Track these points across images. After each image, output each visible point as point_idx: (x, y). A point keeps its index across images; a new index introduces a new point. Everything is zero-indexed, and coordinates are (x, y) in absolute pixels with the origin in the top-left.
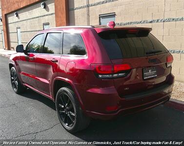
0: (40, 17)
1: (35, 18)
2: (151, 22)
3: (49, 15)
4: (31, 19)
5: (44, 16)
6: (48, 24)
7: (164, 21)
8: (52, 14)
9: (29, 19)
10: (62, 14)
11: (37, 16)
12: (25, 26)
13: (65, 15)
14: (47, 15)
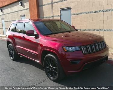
0: (19, 11)
1: (15, 12)
2: (95, 12)
3: (25, 10)
4: (12, 13)
5: (21, 10)
6: (24, 16)
7: (104, 11)
8: (27, 9)
9: (11, 13)
10: (34, 9)
11: (16, 11)
12: (7, 18)
13: (36, 9)
14: (23, 10)
